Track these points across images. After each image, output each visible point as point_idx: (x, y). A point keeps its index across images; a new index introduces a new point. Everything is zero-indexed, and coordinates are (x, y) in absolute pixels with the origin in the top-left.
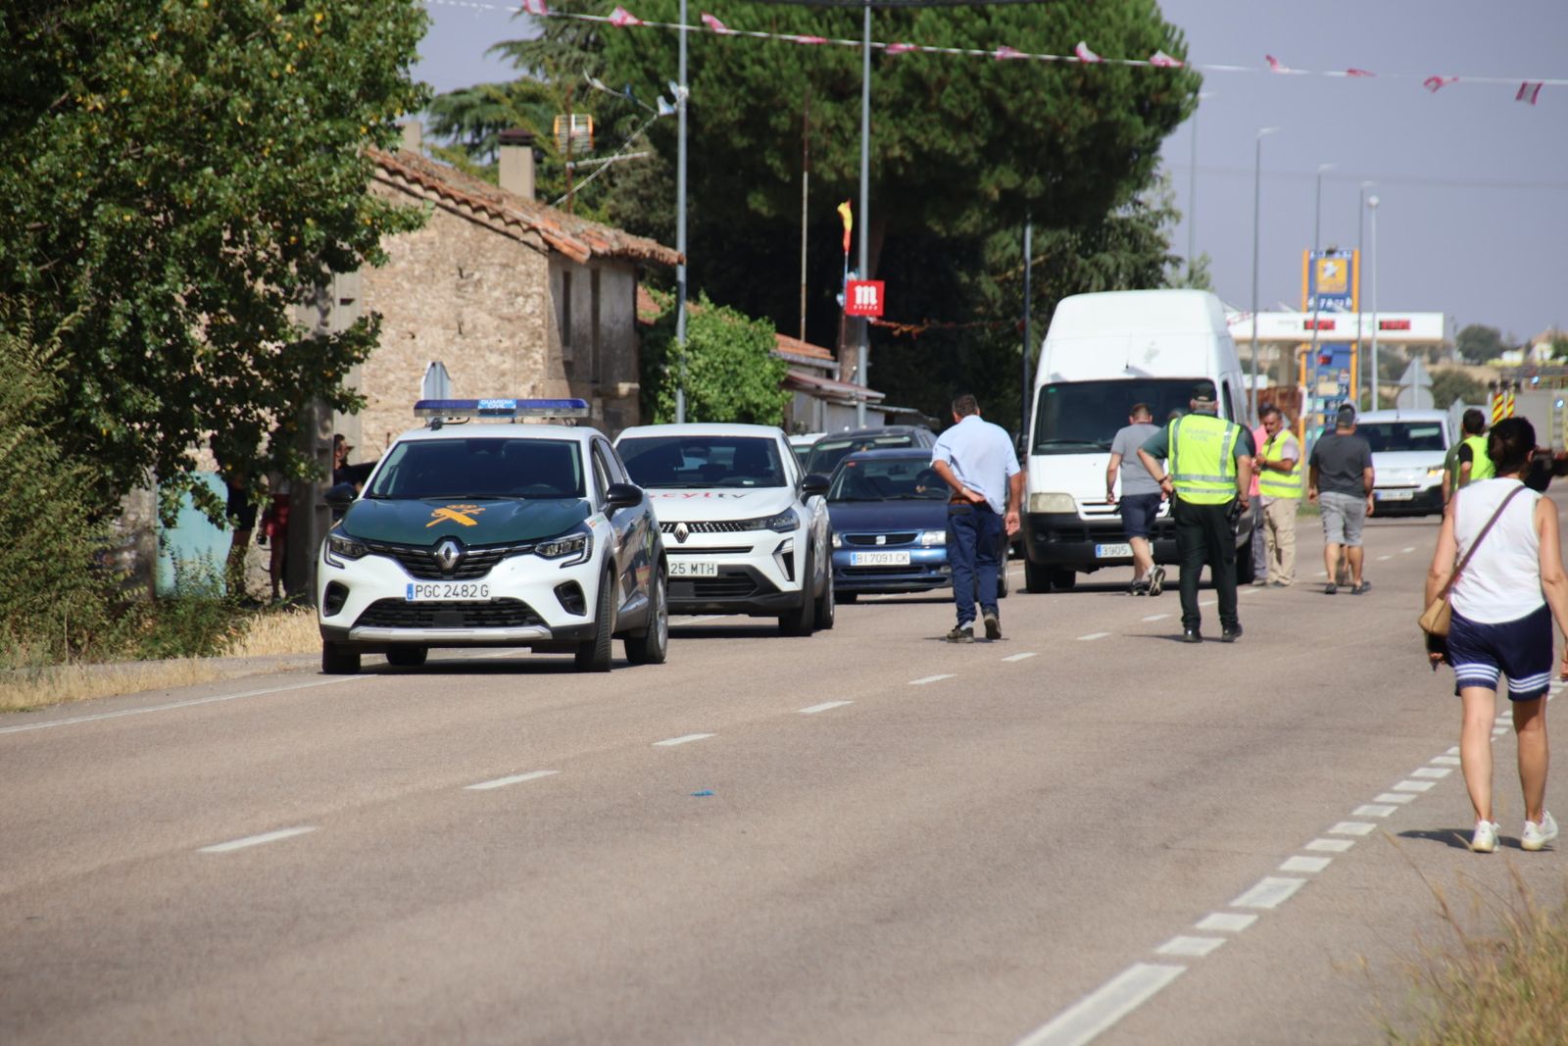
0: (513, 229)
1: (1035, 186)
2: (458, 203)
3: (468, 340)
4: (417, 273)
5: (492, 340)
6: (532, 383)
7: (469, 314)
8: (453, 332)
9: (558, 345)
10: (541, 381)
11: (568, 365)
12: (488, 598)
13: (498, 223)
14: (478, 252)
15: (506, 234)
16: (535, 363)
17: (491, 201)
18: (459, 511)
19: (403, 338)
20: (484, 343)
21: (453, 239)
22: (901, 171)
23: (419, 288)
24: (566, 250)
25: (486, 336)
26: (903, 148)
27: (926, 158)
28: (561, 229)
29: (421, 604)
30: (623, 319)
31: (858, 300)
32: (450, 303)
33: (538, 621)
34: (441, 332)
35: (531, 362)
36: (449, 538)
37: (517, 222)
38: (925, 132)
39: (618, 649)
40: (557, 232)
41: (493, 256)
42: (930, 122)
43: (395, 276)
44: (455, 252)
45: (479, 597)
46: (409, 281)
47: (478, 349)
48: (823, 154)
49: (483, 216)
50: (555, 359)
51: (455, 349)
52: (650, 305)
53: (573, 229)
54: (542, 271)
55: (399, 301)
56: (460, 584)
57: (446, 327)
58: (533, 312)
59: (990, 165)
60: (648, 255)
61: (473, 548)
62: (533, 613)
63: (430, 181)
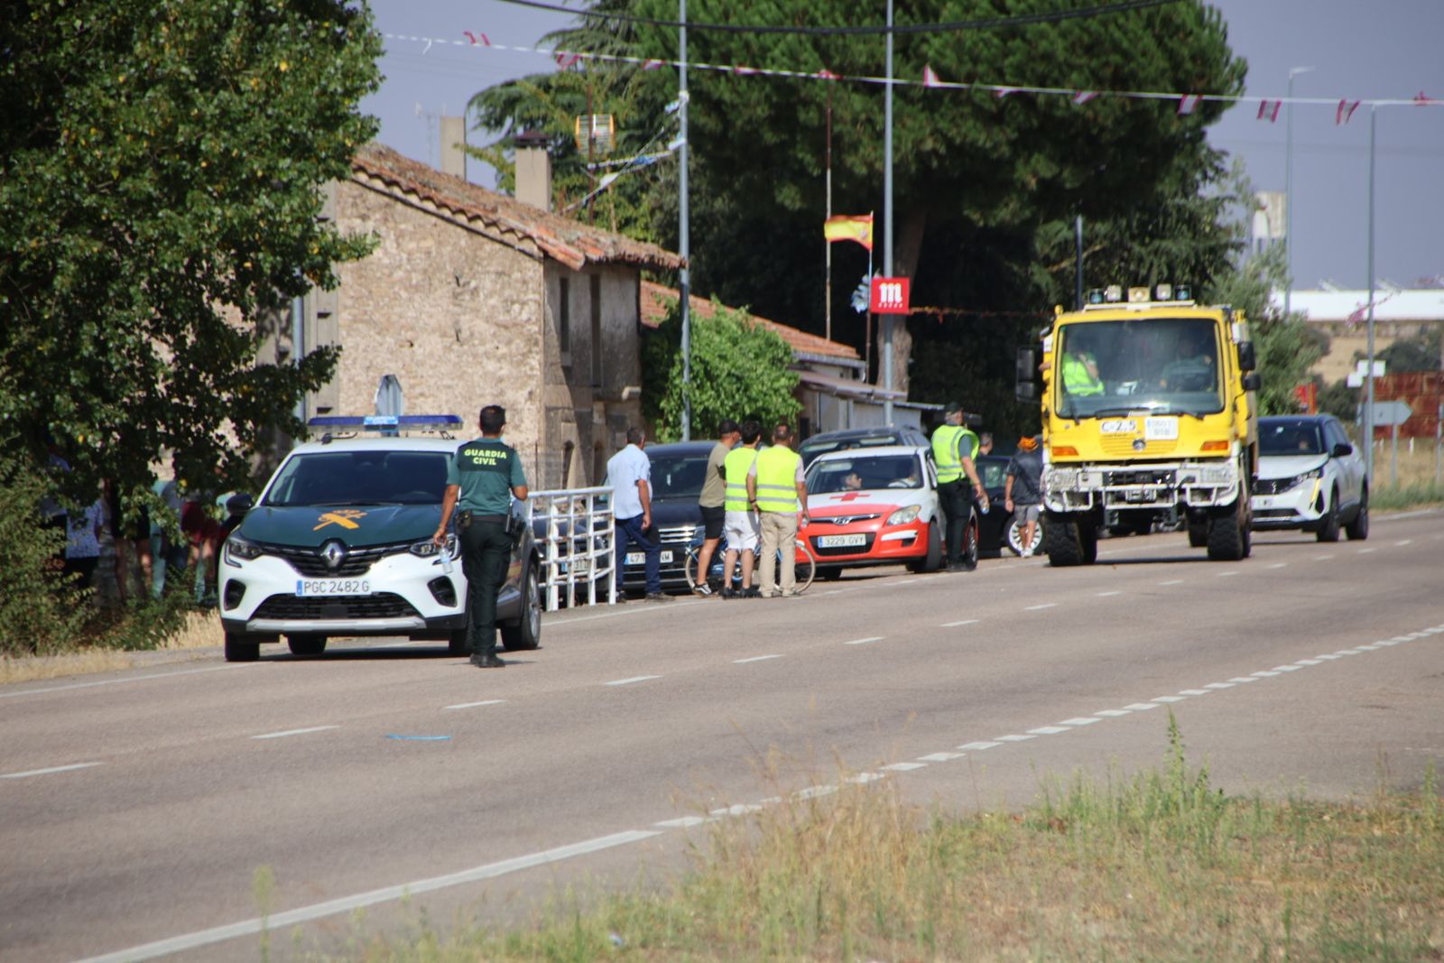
0: (508, 238)
2: (454, 213)
3: (466, 347)
4: (414, 282)
5: (489, 346)
6: (529, 389)
7: (466, 322)
8: (450, 340)
9: (556, 350)
10: (538, 386)
11: (567, 370)
12: (369, 593)
13: (493, 232)
14: (474, 260)
15: (501, 242)
16: (532, 369)
17: (485, 210)
18: (343, 515)
19: (402, 346)
20: (481, 349)
21: (449, 248)
22: (935, 164)
23: (417, 297)
24: (560, 257)
25: (483, 343)
26: (935, 141)
27: (958, 151)
28: (555, 237)
29: (309, 599)
30: (625, 323)
31: (883, 299)
32: (448, 311)
33: (414, 612)
34: (439, 340)
35: (527, 368)
36: (333, 540)
37: (511, 230)
38: (957, 126)
40: (551, 240)
41: (489, 264)
42: (962, 115)
43: (393, 284)
44: (451, 261)
45: (360, 592)
46: (406, 289)
47: (475, 356)
48: (855, 147)
49: (479, 225)
50: (552, 364)
51: (452, 356)
53: (567, 236)
54: (537, 278)
55: (397, 310)
56: (344, 580)
57: (444, 335)
58: (529, 319)
59: (1026, 153)
60: (646, 260)
61: (354, 548)
62: (408, 605)
63: (426, 192)
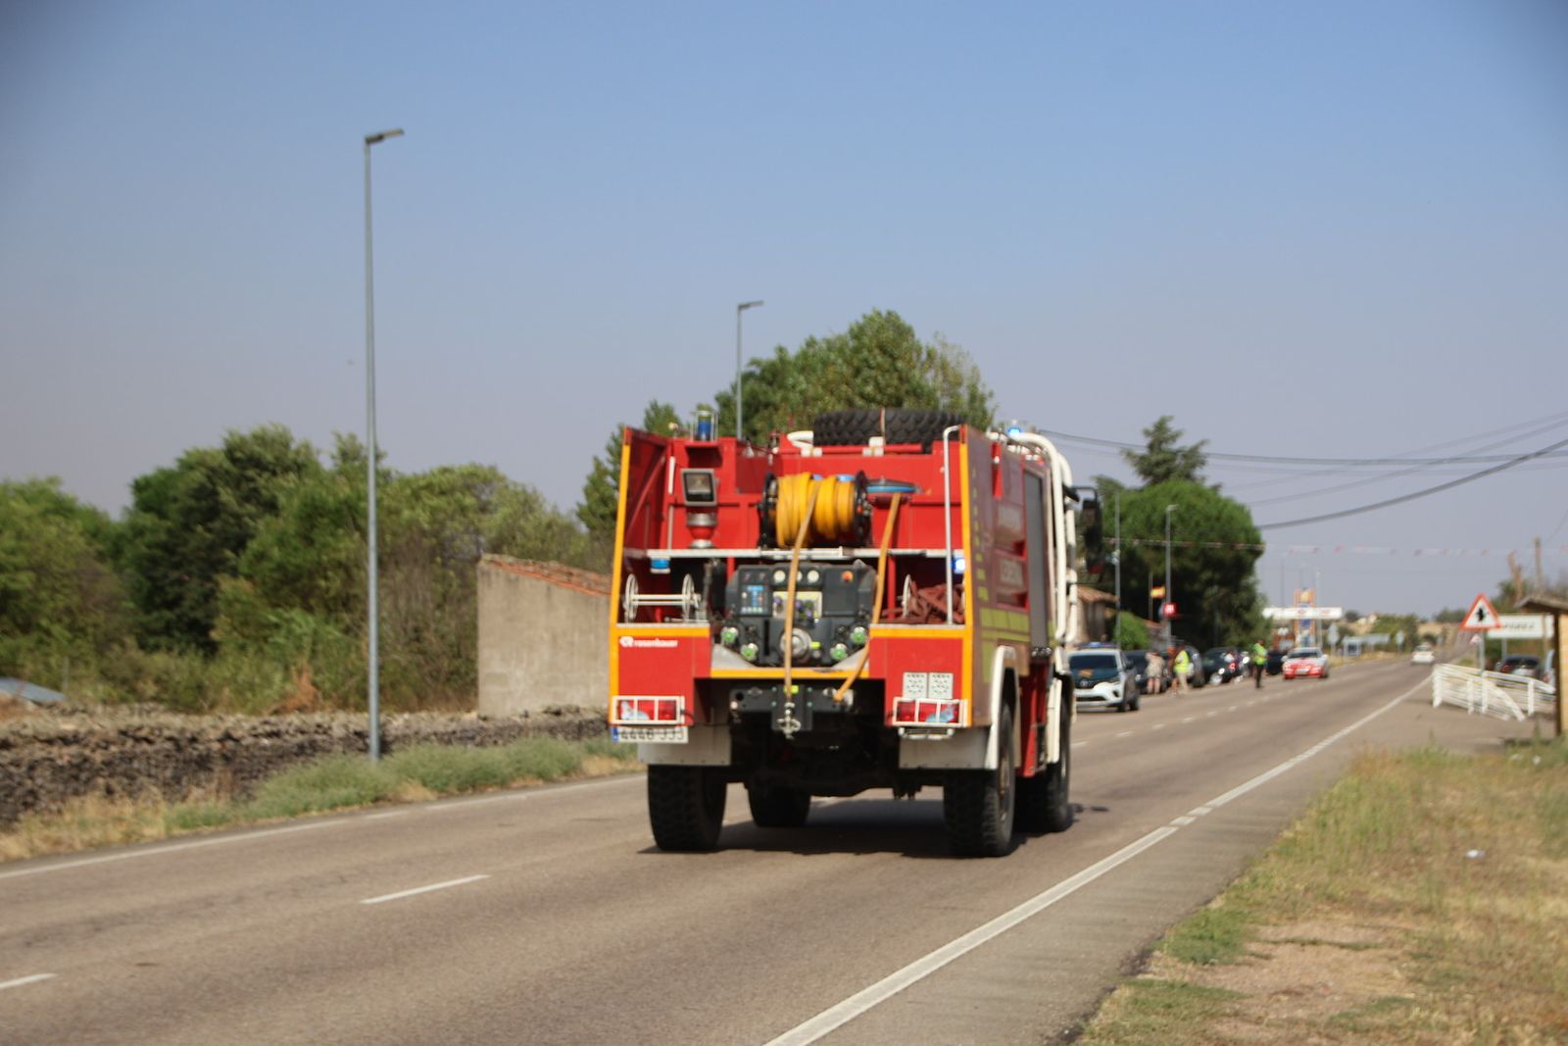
1: (1217, 576)
12: (1093, 695)
24: (1086, 599)
30: (1102, 618)
31: (1166, 612)
33: (1106, 700)
39: (1128, 708)
40: (1084, 594)
52: (1109, 614)
53: (1088, 593)
54: (1080, 605)
58: (1080, 618)
59: (1203, 570)
60: (1109, 599)
61: (1090, 681)
